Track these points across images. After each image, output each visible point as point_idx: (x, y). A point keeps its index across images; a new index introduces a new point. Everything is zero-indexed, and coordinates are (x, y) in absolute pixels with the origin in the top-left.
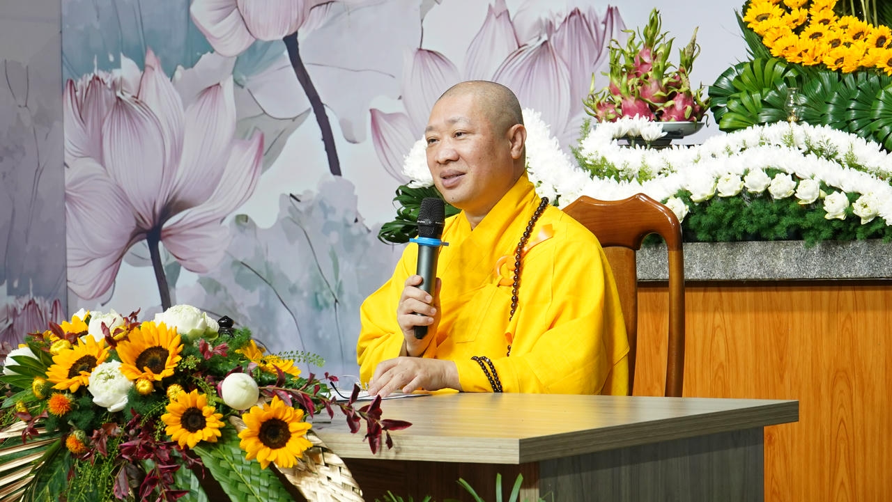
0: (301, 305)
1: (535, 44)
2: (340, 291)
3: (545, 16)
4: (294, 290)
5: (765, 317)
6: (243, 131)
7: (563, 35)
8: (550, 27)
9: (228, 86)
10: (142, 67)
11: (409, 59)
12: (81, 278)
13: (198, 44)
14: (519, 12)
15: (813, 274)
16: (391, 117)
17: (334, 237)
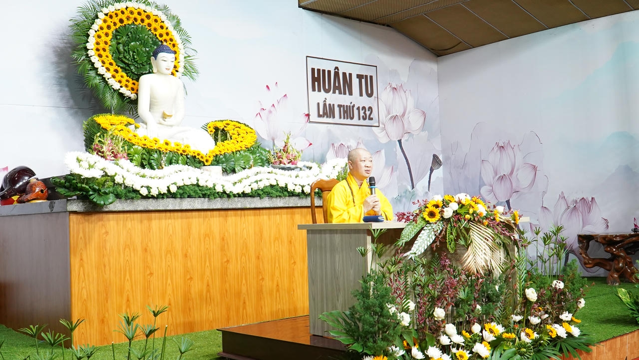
5: (185, 220)
15: (205, 207)
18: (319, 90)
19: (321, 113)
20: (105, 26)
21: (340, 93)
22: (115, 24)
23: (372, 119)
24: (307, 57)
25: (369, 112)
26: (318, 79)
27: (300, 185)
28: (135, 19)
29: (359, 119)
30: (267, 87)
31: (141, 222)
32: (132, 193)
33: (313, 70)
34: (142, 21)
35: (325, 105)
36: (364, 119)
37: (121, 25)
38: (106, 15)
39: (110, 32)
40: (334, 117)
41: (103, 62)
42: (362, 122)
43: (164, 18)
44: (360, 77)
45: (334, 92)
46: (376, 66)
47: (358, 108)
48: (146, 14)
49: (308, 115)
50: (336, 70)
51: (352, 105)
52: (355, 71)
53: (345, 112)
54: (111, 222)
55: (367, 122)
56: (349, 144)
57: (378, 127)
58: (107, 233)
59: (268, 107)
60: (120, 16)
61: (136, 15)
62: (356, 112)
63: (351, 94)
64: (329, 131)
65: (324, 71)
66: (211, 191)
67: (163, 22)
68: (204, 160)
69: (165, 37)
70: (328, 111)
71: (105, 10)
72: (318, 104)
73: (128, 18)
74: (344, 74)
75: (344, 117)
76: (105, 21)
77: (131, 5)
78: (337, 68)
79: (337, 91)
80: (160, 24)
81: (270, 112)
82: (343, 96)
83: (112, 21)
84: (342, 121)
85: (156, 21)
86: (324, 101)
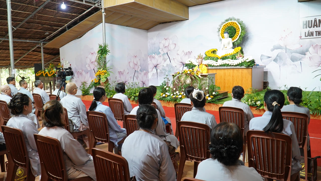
0: (168, 72)
1: (186, 54)
4: (167, 71)
6: (163, 59)
7: (188, 53)
8: (187, 52)
9: (162, 56)
10: (155, 54)
11: (176, 54)
12: (150, 70)
13: (159, 53)
14: (185, 51)
16: (175, 58)
17: (170, 67)
18: (306, 28)
19: (307, 35)
24: (301, 18)
26: (306, 24)
28: (231, 25)
30: (284, 30)
34: (232, 24)
37: (227, 27)
39: (224, 29)
40: (313, 36)
43: (237, 22)
45: (314, 27)
49: (301, 37)
53: (318, 33)
59: (284, 36)
60: (227, 25)
64: (311, 41)
65: (309, 21)
70: (310, 34)
71: (223, 24)
72: (305, 33)
74: (319, 20)
75: (318, 35)
76: (224, 27)
77: (230, 21)
78: (316, 18)
79: (315, 27)
80: (236, 24)
81: (285, 38)
82: (318, 28)
83: (225, 26)
84: (317, 37)
85: (235, 23)
86: (308, 31)
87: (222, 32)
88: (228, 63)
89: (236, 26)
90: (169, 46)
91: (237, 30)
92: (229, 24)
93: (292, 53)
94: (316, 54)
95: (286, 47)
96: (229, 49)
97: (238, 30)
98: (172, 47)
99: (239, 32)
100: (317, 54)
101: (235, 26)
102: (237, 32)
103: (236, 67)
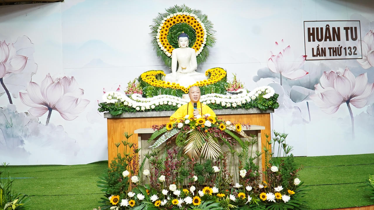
1: (56, 82)
2: (12, 125)
3: (59, 77)
7: (62, 81)
8: (60, 79)
11: (28, 84)
14: (53, 76)
16: (24, 94)
17: (11, 115)
18: (314, 40)
19: (315, 54)
20: (165, 26)
21: (330, 40)
22: (171, 25)
23: (356, 54)
24: (304, 22)
25: (354, 50)
26: (313, 34)
27: (229, 103)
28: (182, 20)
29: (346, 55)
30: (276, 43)
31: (141, 123)
32: (132, 110)
33: (309, 29)
34: (185, 20)
35: (318, 49)
36: (350, 54)
37: (174, 24)
38: (166, 21)
39: (168, 29)
40: (325, 55)
41: (164, 44)
42: (348, 56)
43: (196, 17)
44: (346, 29)
45: (326, 40)
46: (359, 21)
47: (345, 49)
48: (187, 17)
49: (305, 56)
50: (327, 27)
51: (340, 46)
52: (342, 26)
53: (334, 52)
54: (126, 123)
55: (353, 56)
56: (338, 71)
57: (362, 59)
58: (124, 127)
59: (276, 53)
60: (174, 20)
61: (182, 18)
62: (343, 51)
63: (339, 40)
64: (322, 64)
65: (317, 29)
66: (175, 107)
67: (196, 19)
68: (185, 91)
69: (197, 27)
70: (321, 52)
71: (165, 19)
72: (313, 49)
73: (178, 21)
74: (334, 29)
75: (333, 55)
76: (165, 24)
77: (179, 14)
78: (328, 25)
79: (328, 40)
80: (194, 20)
81: (278, 57)
82: (332, 42)
83: (169, 23)
84: (332, 57)
85: (192, 19)
86: (318, 46)
87: (162, 35)
88: (218, 103)
89: (194, 24)
90: (8, 61)
91: (198, 33)
92: (177, 18)
93: (291, 85)
94: (332, 88)
95: (281, 75)
96: (190, 73)
97: (200, 33)
98: (16, 64)
99: (202, 37)
100: (334, 87)
101: (192, 24)
102: (197, 37)
103: (235, 112)
